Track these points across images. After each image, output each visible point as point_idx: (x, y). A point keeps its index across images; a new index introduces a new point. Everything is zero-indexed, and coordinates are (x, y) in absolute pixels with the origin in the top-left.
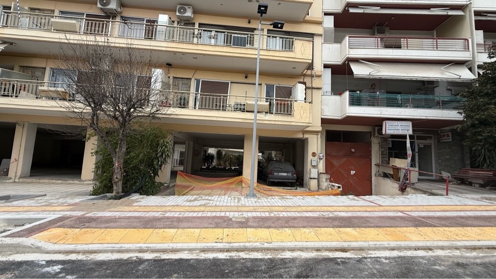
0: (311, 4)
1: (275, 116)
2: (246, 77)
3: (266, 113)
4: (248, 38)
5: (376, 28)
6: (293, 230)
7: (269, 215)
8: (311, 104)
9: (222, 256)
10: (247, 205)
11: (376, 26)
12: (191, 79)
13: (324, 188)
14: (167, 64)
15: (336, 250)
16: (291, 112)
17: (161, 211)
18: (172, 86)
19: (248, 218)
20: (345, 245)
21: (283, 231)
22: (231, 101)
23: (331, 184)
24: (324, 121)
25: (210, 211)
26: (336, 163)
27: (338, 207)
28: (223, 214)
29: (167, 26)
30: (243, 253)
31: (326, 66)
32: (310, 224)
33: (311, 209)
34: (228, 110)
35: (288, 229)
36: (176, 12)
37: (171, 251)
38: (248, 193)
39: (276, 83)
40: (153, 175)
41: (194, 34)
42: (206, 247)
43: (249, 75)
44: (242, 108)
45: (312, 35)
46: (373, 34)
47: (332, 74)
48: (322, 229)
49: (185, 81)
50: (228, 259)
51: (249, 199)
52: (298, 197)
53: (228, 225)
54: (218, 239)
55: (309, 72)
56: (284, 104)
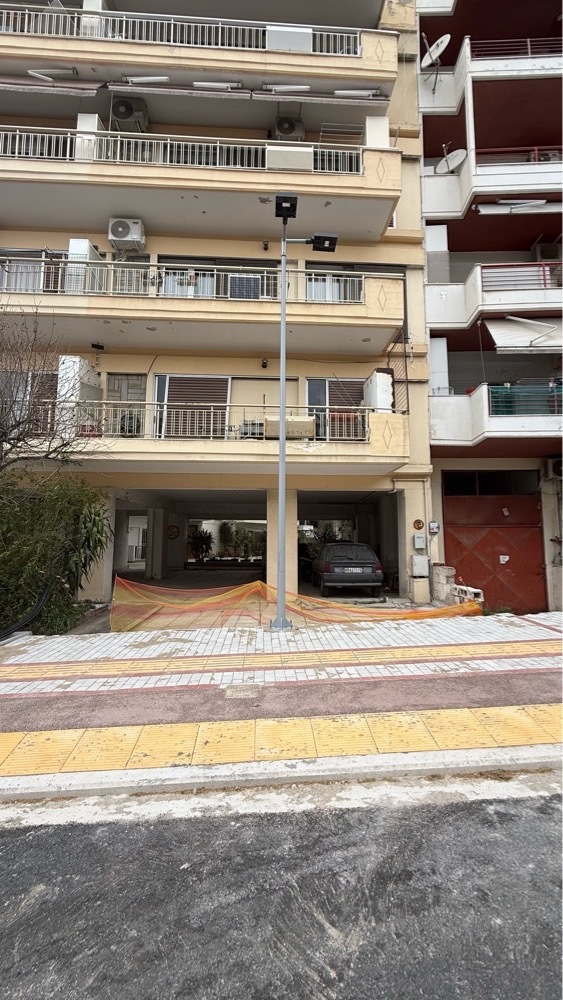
0: (396, 199)
1: (329, 445)
2: (264, 366)
3: (310, 439)
4: (263, 279)
5: (538, 248)
6: (371, 718)
7: (314, 678)
8: (406, 416)
9: (182, 809)
10: (268, 650)
11: (539, 242)
12: (145, 375)
13: (443, 596)
14: (94, 346)
15: (481, 774)
16: (364, 435)
17: (63, 678)
18: (105, 392)
19: (264, 688)
20: (504, 758)
21: (347, 723)
22: (235, 418)
23: (459, 587)
24: (437, 452)
25: (178, 673)
26: (466, 540)
27: (477, 647)
28: (205, 680)
29: (87, 264)
30: (239, 796)
31: (435, 334)
32: (412, 700)
33: (414, 654)
34: (228, 438)
35: (357, 716)
36: (107, 233)
37: (52, 800)
38: (273, 620)
39: (331, 374)
40: (67, 586)
41: (145, 277)
42: (145, 784)
43: (269, 360)
44: (256, 432)
45: (402, 268)
46: (532, 260)
47: (450, 349)
48: (441, 711)
49: (133, 381)
50: (196, 818)
51: (275, 635)
52: (385, 624)
53: (211, 711)
54: (180, 754)
55: (399, 348)
56: (348, 419)
